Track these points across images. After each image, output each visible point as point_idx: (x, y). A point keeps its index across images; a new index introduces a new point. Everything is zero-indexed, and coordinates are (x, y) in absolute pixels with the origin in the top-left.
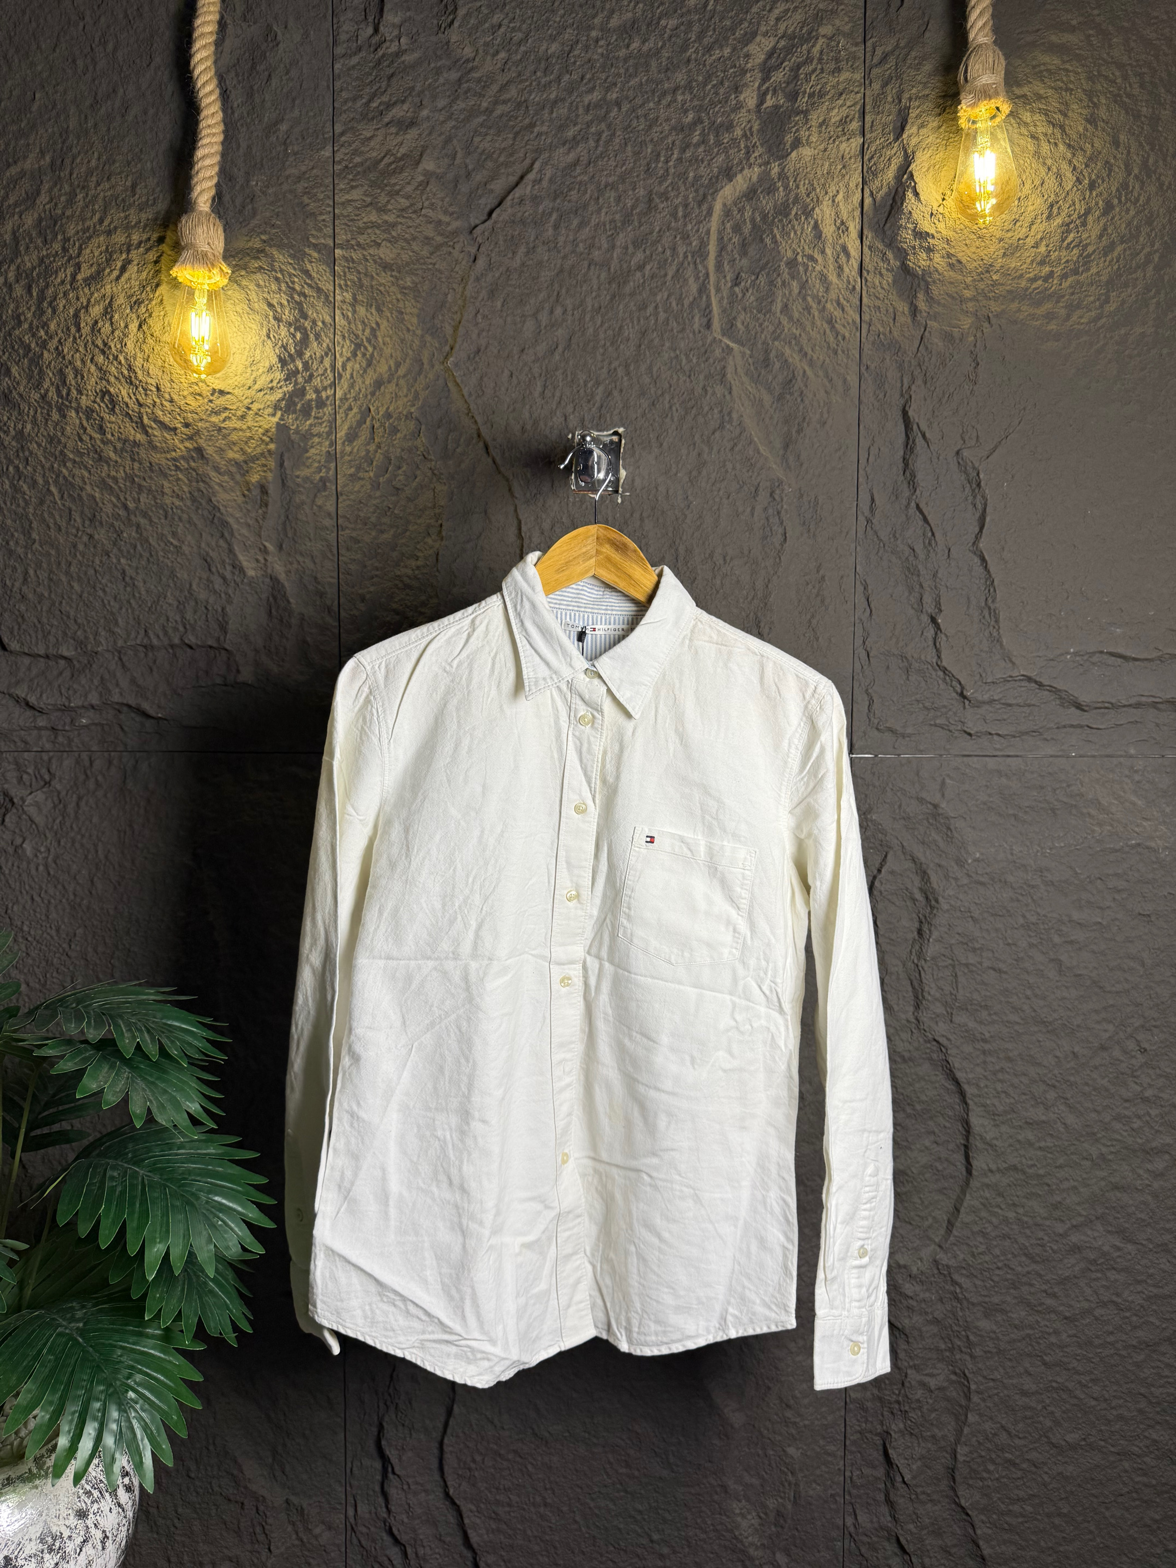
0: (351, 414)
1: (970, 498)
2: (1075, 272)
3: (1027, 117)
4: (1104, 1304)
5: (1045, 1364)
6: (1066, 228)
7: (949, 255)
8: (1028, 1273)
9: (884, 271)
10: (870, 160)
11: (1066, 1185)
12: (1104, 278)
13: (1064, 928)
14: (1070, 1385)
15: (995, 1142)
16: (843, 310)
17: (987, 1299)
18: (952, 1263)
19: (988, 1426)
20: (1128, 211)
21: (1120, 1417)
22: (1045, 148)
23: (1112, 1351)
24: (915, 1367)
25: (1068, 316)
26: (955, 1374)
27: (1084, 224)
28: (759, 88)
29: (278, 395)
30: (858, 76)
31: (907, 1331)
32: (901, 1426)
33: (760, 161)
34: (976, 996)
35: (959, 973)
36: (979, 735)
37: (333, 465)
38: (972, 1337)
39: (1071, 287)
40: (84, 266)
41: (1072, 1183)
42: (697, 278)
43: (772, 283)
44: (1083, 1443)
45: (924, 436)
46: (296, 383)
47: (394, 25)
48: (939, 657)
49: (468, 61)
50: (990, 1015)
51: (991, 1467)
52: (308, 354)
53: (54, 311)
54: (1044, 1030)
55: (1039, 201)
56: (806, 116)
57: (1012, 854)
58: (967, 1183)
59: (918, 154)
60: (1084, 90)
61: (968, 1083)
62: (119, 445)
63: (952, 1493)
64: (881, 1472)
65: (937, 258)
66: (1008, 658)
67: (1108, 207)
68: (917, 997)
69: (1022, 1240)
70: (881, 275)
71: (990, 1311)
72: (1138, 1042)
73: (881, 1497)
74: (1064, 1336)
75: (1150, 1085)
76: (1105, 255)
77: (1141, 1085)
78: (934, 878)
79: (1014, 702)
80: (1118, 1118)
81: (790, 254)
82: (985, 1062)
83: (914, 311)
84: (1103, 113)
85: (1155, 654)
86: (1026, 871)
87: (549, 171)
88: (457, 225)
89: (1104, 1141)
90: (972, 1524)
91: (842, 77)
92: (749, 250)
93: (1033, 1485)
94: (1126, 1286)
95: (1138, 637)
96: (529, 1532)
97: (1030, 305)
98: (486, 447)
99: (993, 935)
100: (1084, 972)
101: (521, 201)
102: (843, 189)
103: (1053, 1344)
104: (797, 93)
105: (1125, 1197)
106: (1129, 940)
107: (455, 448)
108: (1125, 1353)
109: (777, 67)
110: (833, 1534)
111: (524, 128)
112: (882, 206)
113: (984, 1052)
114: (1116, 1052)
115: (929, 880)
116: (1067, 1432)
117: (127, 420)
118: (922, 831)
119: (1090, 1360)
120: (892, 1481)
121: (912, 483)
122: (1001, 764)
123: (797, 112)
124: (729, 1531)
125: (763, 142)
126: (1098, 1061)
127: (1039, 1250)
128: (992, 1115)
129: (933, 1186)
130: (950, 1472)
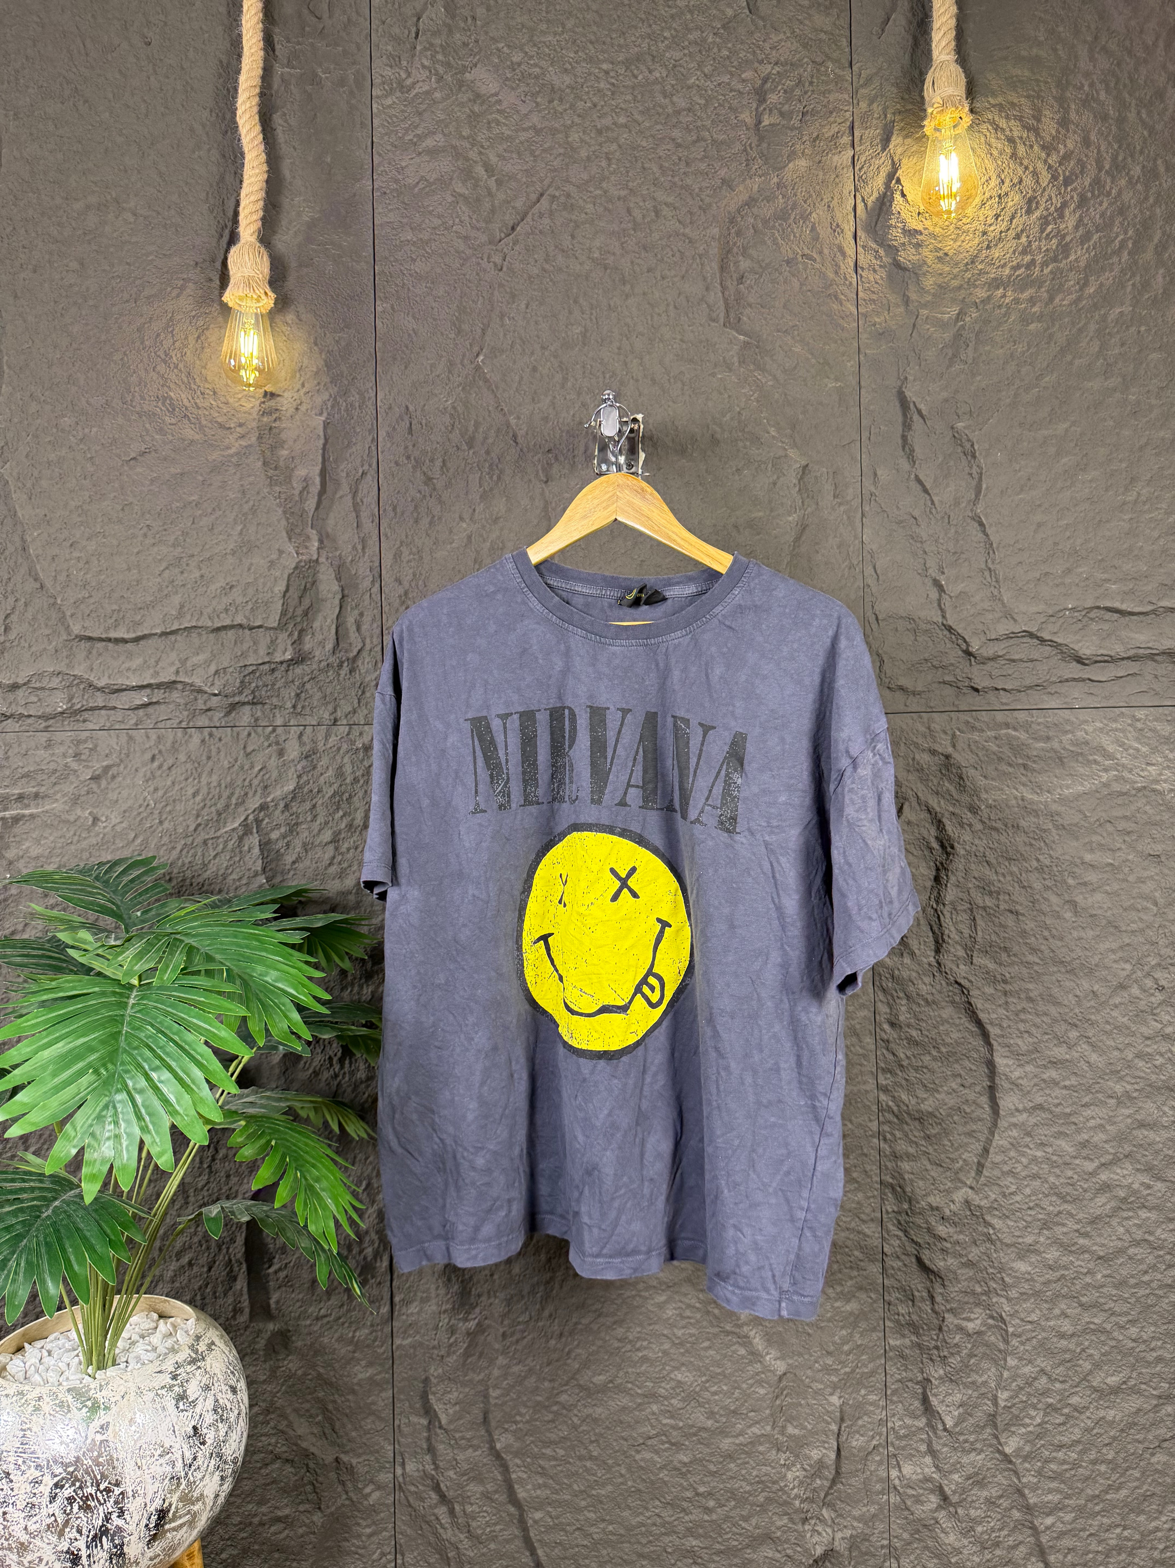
0: (391, 413)
1: (967, 469)
2: (1055, 259)
3: (1003, 123)
4: (1137, 1243)
5: (1081, 1305)
6: (1045, 221)
7: (938, 250)
8: (1060, 1212)
9: (877, 267)
10: (860, 169)
11: (1092, 1123)
12: (1082, 264)
13: (1076, 870)
14: (1108, 1327)
15: (1020, 1081)
16: (841, 304)
17: (1020, 1240)
18: (984, 1203)
19: (1027, 1370)
20: (1101, 204)
21: (1159, 1359)
22: (1021, 150)
23: (1147, 1291)
24: (951, 1310)
25: (1051, 299)
26: (992, 1317)
27: (1061, 216)
28: (757, 109)
29: (326, 396)
30: (846, 96)
31: (943, 1274)
32: (941, 1372)
33: (760, 172)
34: (994, 937)
35: (978, 917)
36: (986, 690)
37: (375, 461)
38: (1007, 1279)
39: (1051, 272)
40: (148, 286)
41: (1099, 1121)
42: (705, 279)
43: (773, 281)
44: (1124, 1386)
45: (919, 412)
46: (341, 386)
47: (424, 67)
48: (944, 617)
49: (493, 95)
50: (1009, 956)
51: (1033, 1413)
53: (120, 328)
54: (1063, 970)
55: (1017, 198)
56: (800, 133)
57: (1023, 800)
58: (995, 1124)
59: (904, 161)
60: (1054, 98)
61: (991, 1023)
62: (179, 445)
63: (995, 1442)
64: (924, 1420)
65: (925, 252)
66: (1009, 615)
67: (1083, 201)
68: (937, 942)
69: (1052, 1179)
70: (875, 271)
71: (1025, 1252)
72: (1156, 980)
73: (923, 1448)
74: (1099, 1276)
75: (1170, 1023)
76: (1082, 244)
77: (1161, 1022)
78: (950, 828)
79: (1016, 657)
80: (1139, 1056)
81: (790, 254)
82: (1007, 1003)
83: (907, 301)
84: (1073, 116)
85: (1150, 608)
86: (1037, 816)
87: (569, 188)
88: (484, 238)
89: (1128, 1079)
90: (1016, 1473)
91: (832, 97)
92: (752, 252)
93: (1077, 1430)
94: (1158, 1224)
95: (1132, 592)
96: (575, 1487)
97: (1014, 291)
98: (515, 437)
99: (1009, 878)
100: (1099, 912)
101: (541, 215)
102: (837, 195)
103: (1088, 1284)
104: (792, 112)
105: (1152, 1135)
106: (1141, 881)
107: (486, 438)
108: (1161, 1293)
109: (773, 90)
110: (878, 1487)
111: (544, 151)
112: (873, 209)
113: (1005, 993)
114: (1135, 991)
115: (944, 828)
116: (1107, 1375)
117: (186, 421)
118: (935, 782)
119: (1126, 1300)
120: (934, 1429)
121: (911, 456)
122: (1009, 717)
123: (792, 129)
124: (774, 1483)
125: (762, 155)
126: (1117, 1000)
127: (1069, 1189)
128: (1016, 1054)
129: (961, 1129)
130: (992, 1419)
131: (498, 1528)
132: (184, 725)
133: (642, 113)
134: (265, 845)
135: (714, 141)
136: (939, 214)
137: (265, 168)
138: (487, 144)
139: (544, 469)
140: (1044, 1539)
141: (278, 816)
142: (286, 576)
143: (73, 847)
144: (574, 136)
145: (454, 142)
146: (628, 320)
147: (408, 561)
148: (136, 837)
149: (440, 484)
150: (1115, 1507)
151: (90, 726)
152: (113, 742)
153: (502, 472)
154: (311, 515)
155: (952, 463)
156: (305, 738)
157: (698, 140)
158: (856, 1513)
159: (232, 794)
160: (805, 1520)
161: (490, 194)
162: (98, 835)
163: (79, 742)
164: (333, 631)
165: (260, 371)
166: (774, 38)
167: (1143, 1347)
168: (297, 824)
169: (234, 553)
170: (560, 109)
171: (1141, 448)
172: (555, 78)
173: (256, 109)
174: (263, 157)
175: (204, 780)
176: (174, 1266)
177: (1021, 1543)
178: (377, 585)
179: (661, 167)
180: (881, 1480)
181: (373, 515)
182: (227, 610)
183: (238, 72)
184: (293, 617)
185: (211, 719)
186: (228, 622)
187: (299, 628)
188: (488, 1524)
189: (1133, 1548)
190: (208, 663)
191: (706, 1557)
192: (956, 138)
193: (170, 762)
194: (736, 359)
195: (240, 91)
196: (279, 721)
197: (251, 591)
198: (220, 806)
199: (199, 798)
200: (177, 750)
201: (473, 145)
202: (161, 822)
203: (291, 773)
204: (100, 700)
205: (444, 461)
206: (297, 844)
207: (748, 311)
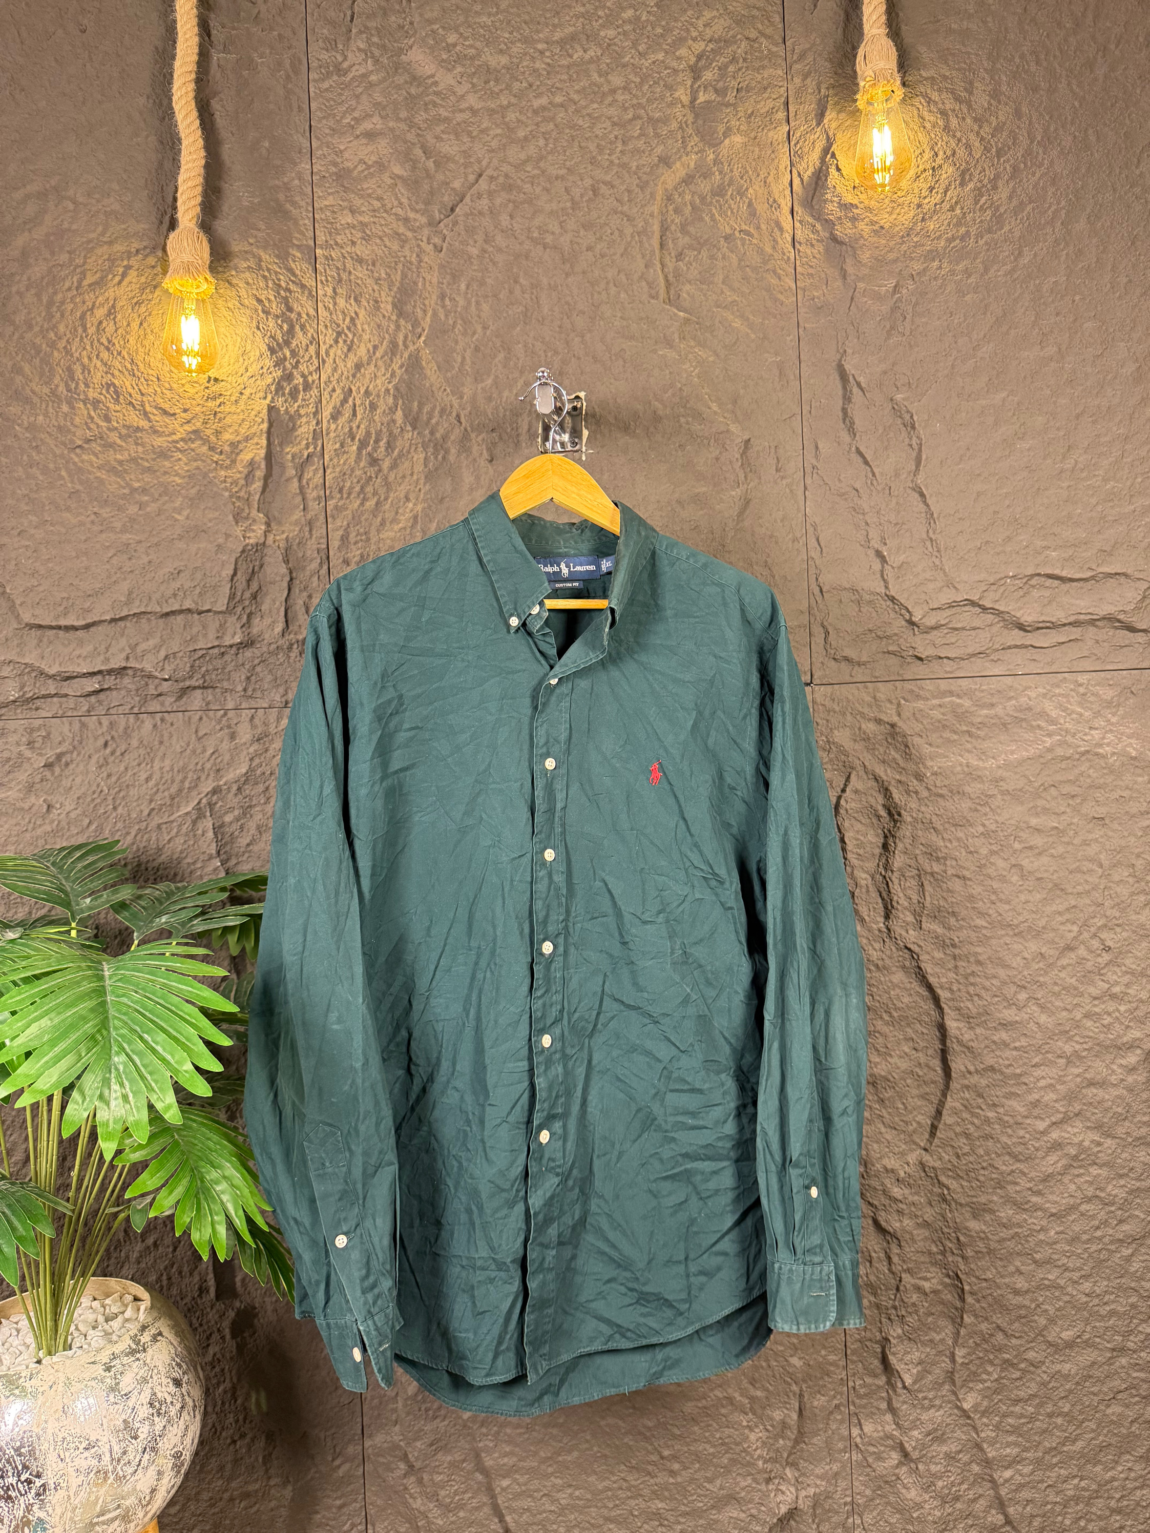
0: (335, 395)
1: (907, 441)
2: (989, 231)
3: (935, 96)
4: (1089, 1200)
5: (1035, 1262)
6: (979, 193)
7: (873, 223)
8: (1013, 1171)
9: (814, 242)
10: (796, 145)
11: (1042, 1083)
12: (1017, 234)
13: (1021, 834)
14: (1062, 1282)
15: (971, 1044)
16: (780, 279)
17: (974, 1200)
18: (938, 1164)
19: (984, 1326)
20: (1034, 174)
21: (1112, 1313)
22: (954, 122)
23: (1100, 1247)
24: (908, 1271)
25: (986, 270)
26: (948, 1276)
27: (995, 188)
28: (692, 86)
29: (270, 381)
30: (780, 72)
31: (899, 1235)
32: (900, 1331)
33: (696, 149)
34: (942, 903)
35: (926, 883)
36: (929, 659)
37: (320, 443)
38: (962, 1238)
39: (986, 243)
40: (89, 274)
41: (1049, 1081)
42: (643, 257)
43: (712, 257)
44: (1079, 1340)
45: (859, 385)
46: (284, 369)
47: (360, 50)
48: (887, 587)
49: (429, 77)
50: (957, 920)
51: (990, 1369)
52: (293, 345)
53: (62, 316)
54: (1011, 933)
55: (951, 170)
56: (735, 109)
57: (968, 766)
58: (947, 1087)
59: (839, 135)
60: (985, 70)
61: (942, 988)
62: (124, 431)
63: (953, 1398)
64: (882, 1381)
65: (861, 225)
66: (950, 584)
67: (1016, 172)
68: (886, 908)
69: (1004, 1139)
70: (812, 245)
71: (979, 1211)
72: (1102, 941)
73: (884, 1405)
74: (1052, 1233)
75: (1117, 983)
76: (1016, 214)
77: (1108, 982)
78: (896, 795)
79: (959, 625)
80: (1087, 1016)
81: (728, 231)
82: (956, 967)
83: (844, 276)
84: (1004, 88)
85: (1089, 574)
86: (983, 782)
87: (506, 168)
88: (424, 220)
89: (1077, 1038)
90: (975, 1428)
91: (766, 74)
92: (691, 229)
93: (1033, 1385)
94: (1109, 1180)
95: (1071, 558)
96: (542, 1454)
97: (950, 262)
98: (458, 416)
99: (955, 844)
100: (1045, 875)
101: (480, 196)
102: (773, 172)
103: (1042, 1241)
104: (726, 89)
105: (1101, 1093)
106: (1086, 843)
107: (430, 419)
108: (1113, 1247)
109: (707, 67)
110: (840, 1445)
111: (482, 131)
112: (809, 184)
113: (955, 957)
114: (1082, 952)
115: (891, 796)
116: (1062, 1330)
117: (130, 408)
118: (882, 750)
119: (1079, 1256)
120: (894, 1387)
121: (851, 430)
122: (954, 685)
123: (728, 105)
124: (737, 1444)
125: (698, 132)
126: (1064, 961)
127: (1020, 1149)
128: (967, 1018)
129: (915, 1092)
130: (950, 1376)
131: (467, 1496)
132: (136, 710)
133: (578, 92)
134: (217, 829)
135: (650, 119)
136: (874, 187)
137: (203, 153)
138: (423, 126)
139: (488, 449)
140: (1003, 1492)
141: (232, 800)
142: (233, 560)
143: (28, 835)
144: (511, 116)
145: (391, 124)
146: (569, 299)
147: (356, 543)
148: (90, 823)
149: (386, 465)
150: (1072, 1458)
151: (44, 714)
152: (66, 729)
153: (447, 452)
154: (257, 497)
155: (892, 435)
156: (257, 721)
157: (636, 117)
158: (819, 1471)
159: (185, 778)
160: (768, 1481)
161: (428, 176)
162: (53, 821)
163: (32, 730)
164: (282, 613)
165: (202, 356)
166: (708, 14)
167: (1096, 1301)
168: (250, 807)
169: (181, 538)
170: (496, 90)
171: (1077, 417)
172: (490, 58)
173: (192, 95)
174: (201, 143)
175: (157, 765)
176: (139, 1247)
177: (981, 1496)
178: (325, 567)
179: (598, 146)
180: (842, 1438)
181: (319, 497)
182: (175, 595)
183: (173, 57)
184: (241, 601)
185: (162, 704)
186: (176, 607)
187: (248, 611)
188: (456, 1493)
189: (1090, 1498)
190: (157, 647)
191: (672, 1519)
192: (888, 112)
193: (123, 747)
194: (676, 336)
195: (175, 76)
196: (230, 705)
197: (199, 575)
198: (173, 790)
199: (151, 783)
200: (129, 736)
201: (411, 127)
202: (115, 808)
203: (244, 757)
204: (52, 687)
205: (388, 442)
206: (252, 825)
207: (687, 287)
